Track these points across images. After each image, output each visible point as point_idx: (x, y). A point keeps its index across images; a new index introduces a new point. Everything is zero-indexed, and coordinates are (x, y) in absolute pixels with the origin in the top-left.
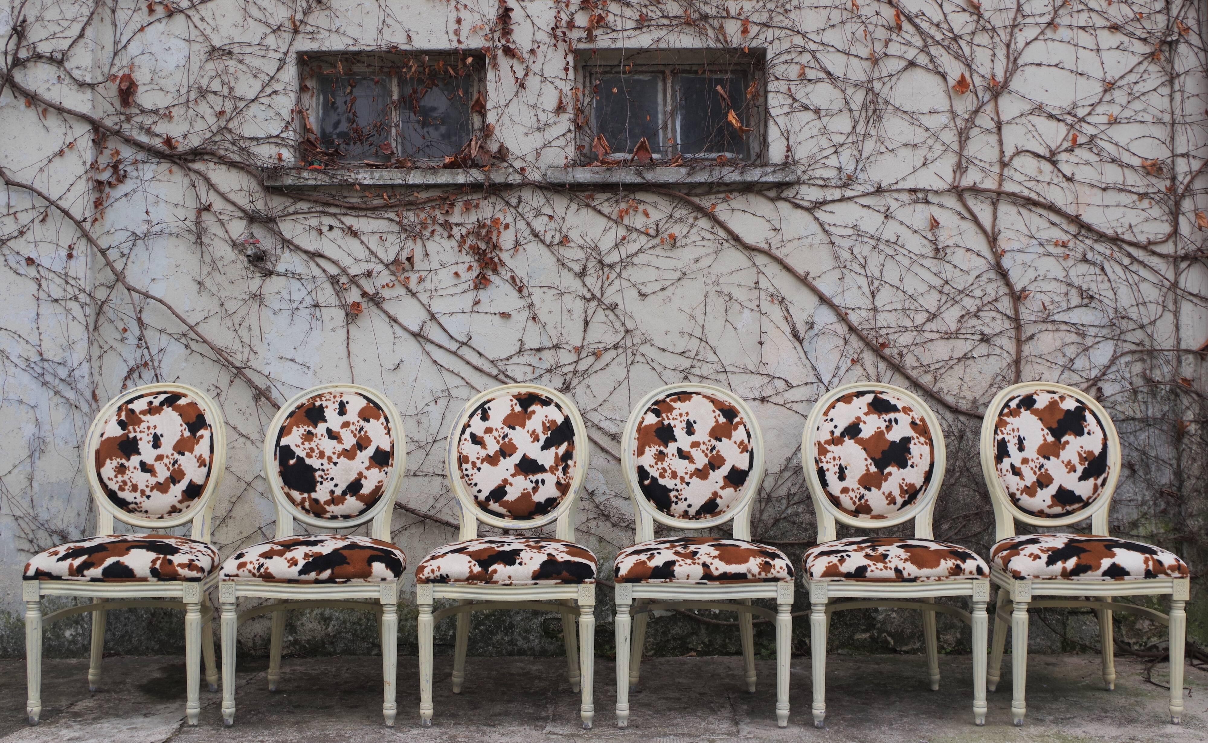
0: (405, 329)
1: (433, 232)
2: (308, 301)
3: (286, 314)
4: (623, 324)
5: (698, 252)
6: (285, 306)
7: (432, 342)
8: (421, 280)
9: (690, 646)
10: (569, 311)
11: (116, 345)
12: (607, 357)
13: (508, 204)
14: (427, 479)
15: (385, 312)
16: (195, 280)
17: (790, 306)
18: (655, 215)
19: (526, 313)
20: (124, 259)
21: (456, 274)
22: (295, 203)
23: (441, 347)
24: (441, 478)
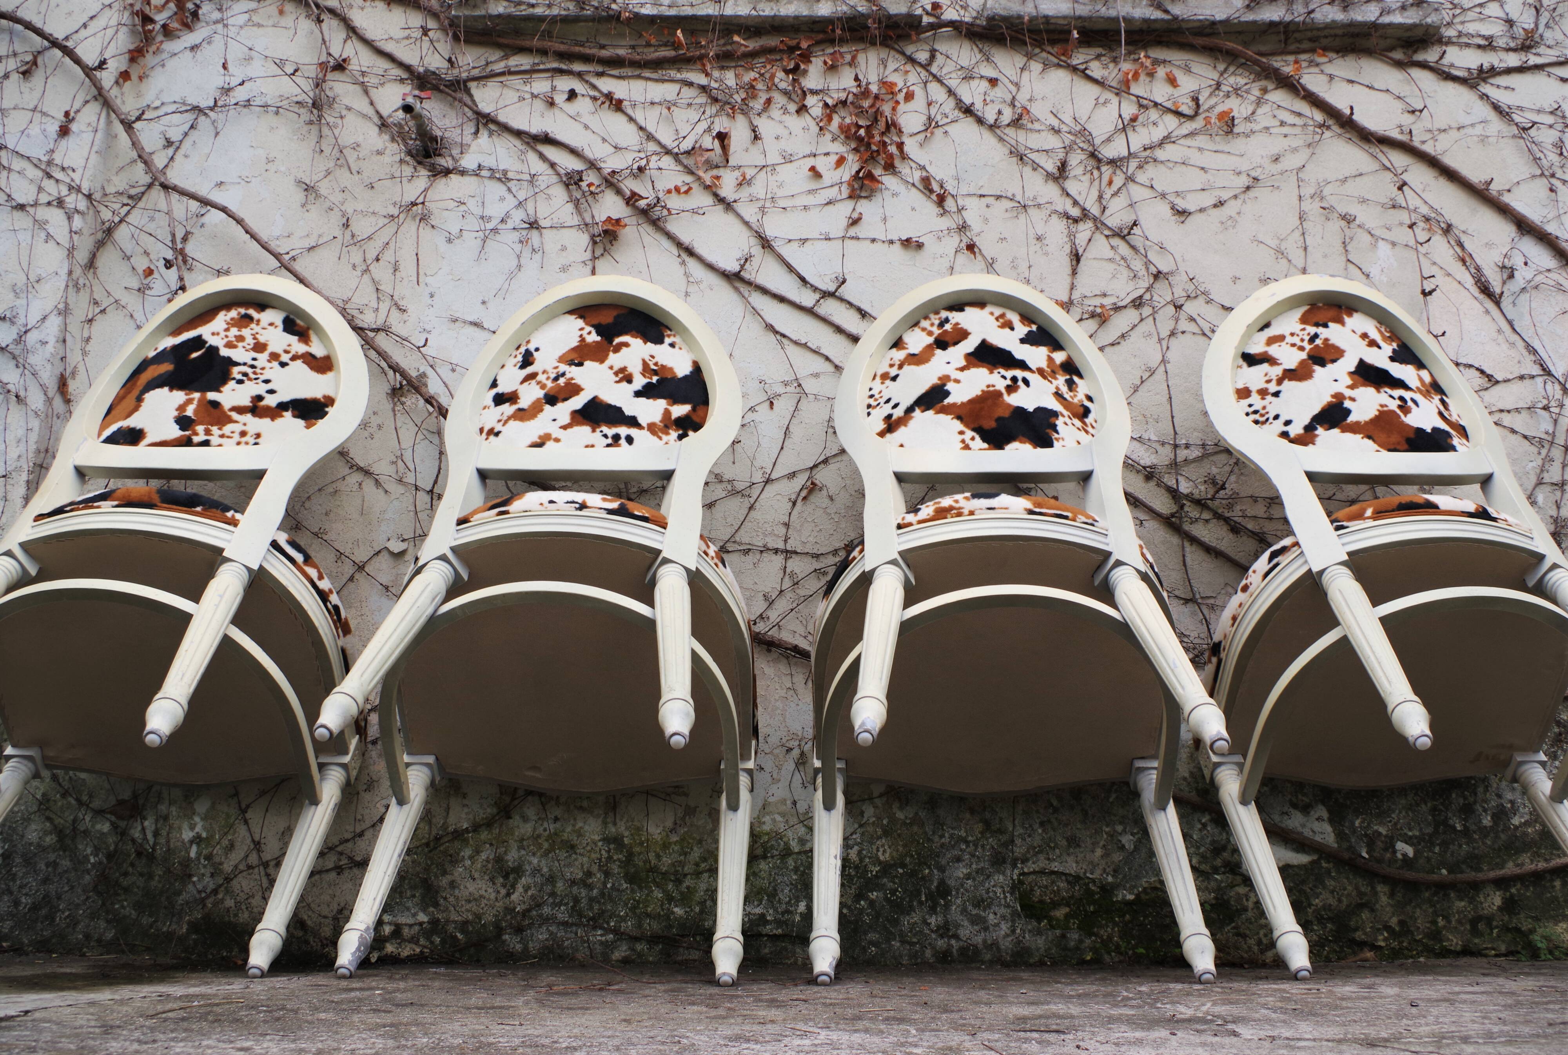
0: (711, 267)
1: (769, 101)
2: (518, 217)
3: (471, 242)
4: (1148, 263)
5: (1277, 144)
6: (473, 224)
7: (764, 291)
8: (744, 182)
9: (1359, 935)
10: (1039, 239)
11: (126, 299)
12: (1121, 322)
13: (911, 60)
14: (751, 558)
15: (669, 236)
16: (300, 182)
17: (1464, 238)
18: (1187, 84)
19: (953, 242)
20: (170, 151)
21: (813, 169)
22: (506, 57)
23: (782, 299)
24: (779, 559)
